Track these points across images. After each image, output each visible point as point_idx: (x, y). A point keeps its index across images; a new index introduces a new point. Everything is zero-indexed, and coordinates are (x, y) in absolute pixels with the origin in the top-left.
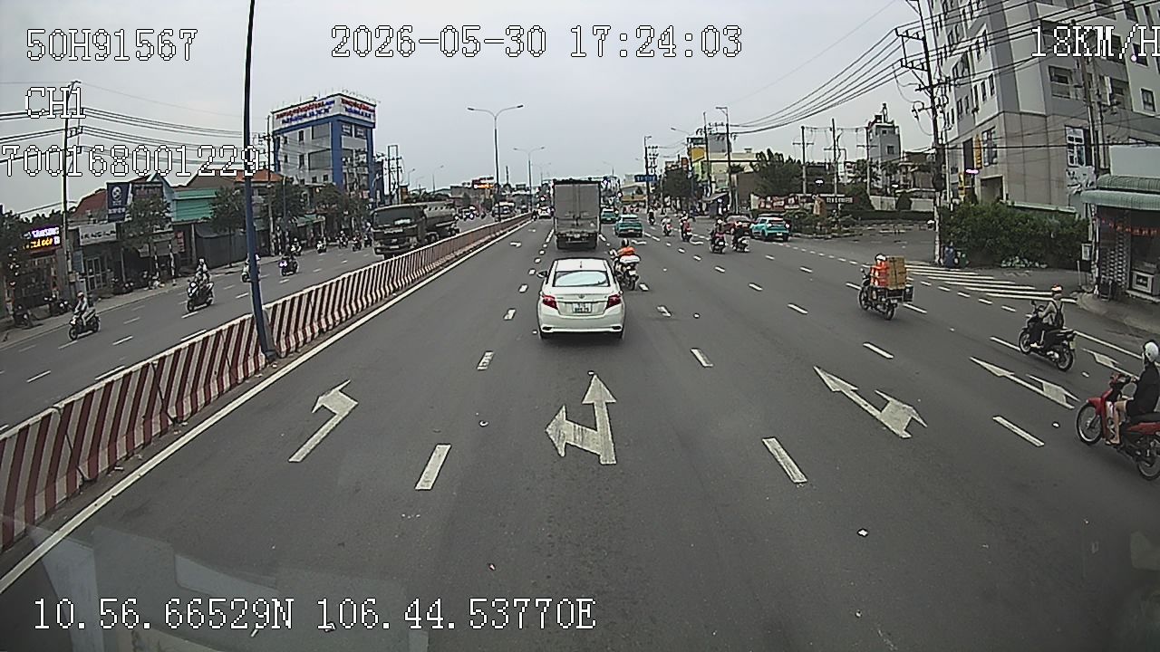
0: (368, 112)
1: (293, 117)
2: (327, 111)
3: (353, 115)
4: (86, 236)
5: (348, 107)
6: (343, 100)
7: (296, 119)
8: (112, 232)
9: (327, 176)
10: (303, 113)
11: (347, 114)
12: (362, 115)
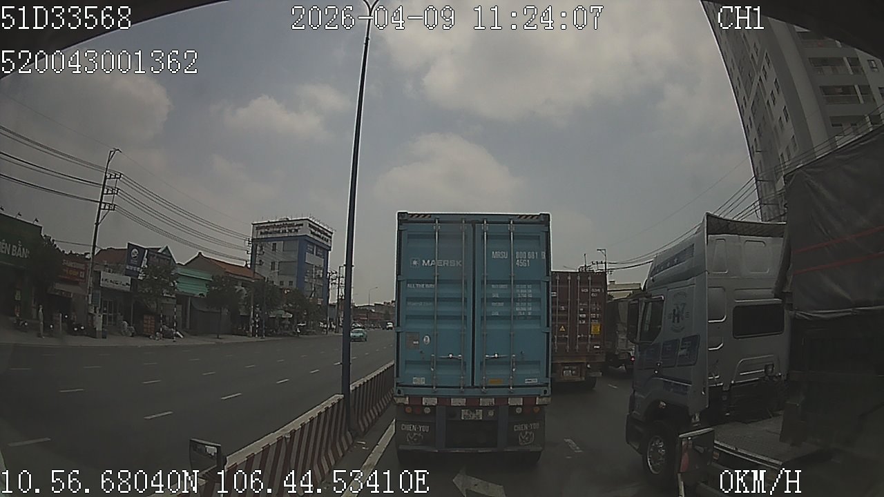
0: (327, 238)
1: (269, 231)
2: (296, 231)
3: (316, 238)
4: (106, 280)
5: (313, 231)
6: (310, 225)
7: (271, 233)
8: (127, 284)
9: (292, 282)
10: (278, 229)
11: (312, 236)
12: (322, 238)
